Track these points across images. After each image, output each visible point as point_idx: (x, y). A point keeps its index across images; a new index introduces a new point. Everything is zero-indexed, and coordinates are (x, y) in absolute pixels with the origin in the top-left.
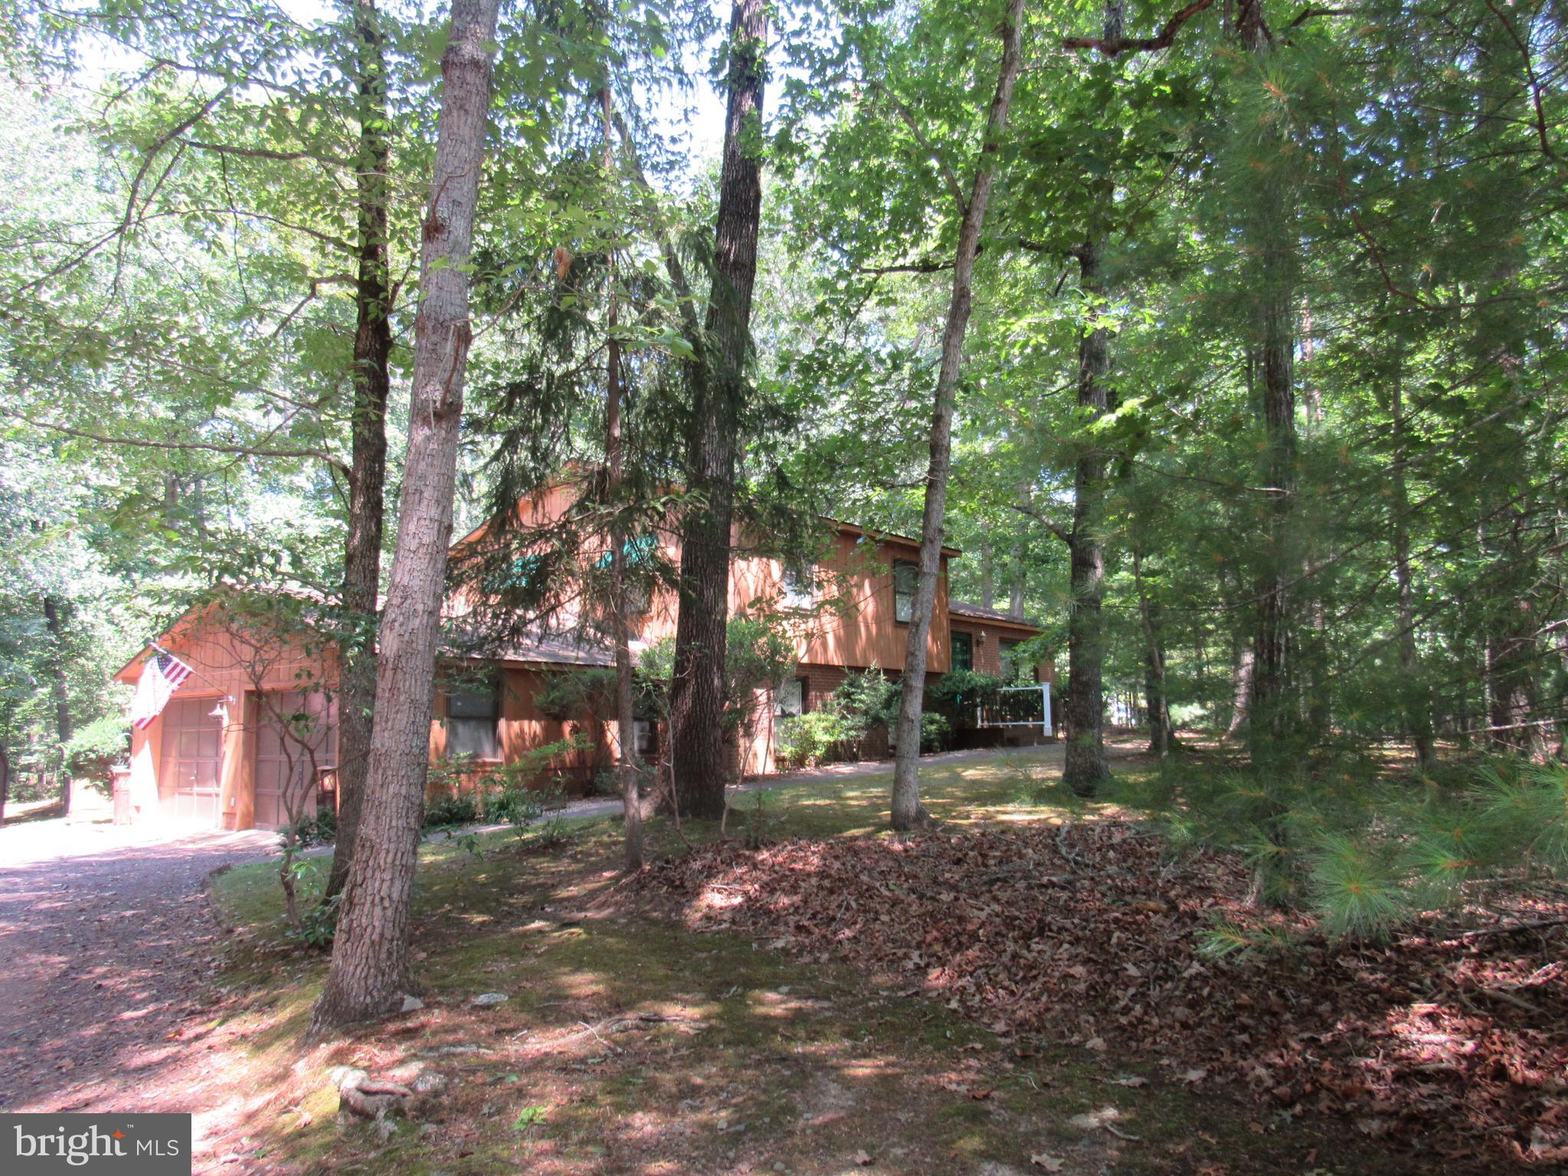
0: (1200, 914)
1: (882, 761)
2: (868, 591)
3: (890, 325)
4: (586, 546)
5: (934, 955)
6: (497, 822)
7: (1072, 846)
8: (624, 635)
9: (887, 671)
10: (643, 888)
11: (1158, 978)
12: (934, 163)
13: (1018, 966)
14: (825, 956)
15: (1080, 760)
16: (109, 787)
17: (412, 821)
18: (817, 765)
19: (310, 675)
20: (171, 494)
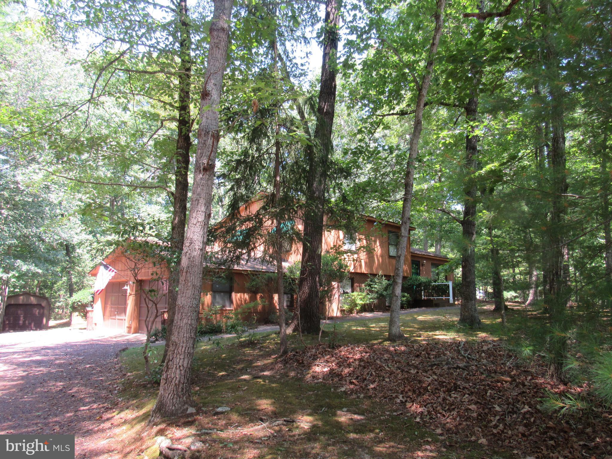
0: (526, 383)
1: (383, 312)
2: (378, 243)
3: (387, 138)
4: (266, 224)
5: (409, 397)
6: (230, 333)
7: (466, 351)
8: (280, 260)
9: (385, 276)
10: (286, 363)
11: (509, 412)
12: (407, 71)
13: (446, 404)
14: (362, 396)
15: (467, 314)
16: (85, 315)
17: (193, 334)
18: (357, 313)
19: (157, 274)
20: (112, 205)
